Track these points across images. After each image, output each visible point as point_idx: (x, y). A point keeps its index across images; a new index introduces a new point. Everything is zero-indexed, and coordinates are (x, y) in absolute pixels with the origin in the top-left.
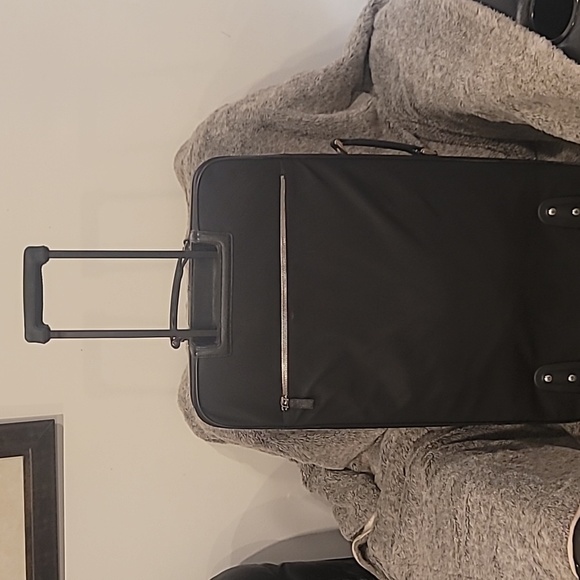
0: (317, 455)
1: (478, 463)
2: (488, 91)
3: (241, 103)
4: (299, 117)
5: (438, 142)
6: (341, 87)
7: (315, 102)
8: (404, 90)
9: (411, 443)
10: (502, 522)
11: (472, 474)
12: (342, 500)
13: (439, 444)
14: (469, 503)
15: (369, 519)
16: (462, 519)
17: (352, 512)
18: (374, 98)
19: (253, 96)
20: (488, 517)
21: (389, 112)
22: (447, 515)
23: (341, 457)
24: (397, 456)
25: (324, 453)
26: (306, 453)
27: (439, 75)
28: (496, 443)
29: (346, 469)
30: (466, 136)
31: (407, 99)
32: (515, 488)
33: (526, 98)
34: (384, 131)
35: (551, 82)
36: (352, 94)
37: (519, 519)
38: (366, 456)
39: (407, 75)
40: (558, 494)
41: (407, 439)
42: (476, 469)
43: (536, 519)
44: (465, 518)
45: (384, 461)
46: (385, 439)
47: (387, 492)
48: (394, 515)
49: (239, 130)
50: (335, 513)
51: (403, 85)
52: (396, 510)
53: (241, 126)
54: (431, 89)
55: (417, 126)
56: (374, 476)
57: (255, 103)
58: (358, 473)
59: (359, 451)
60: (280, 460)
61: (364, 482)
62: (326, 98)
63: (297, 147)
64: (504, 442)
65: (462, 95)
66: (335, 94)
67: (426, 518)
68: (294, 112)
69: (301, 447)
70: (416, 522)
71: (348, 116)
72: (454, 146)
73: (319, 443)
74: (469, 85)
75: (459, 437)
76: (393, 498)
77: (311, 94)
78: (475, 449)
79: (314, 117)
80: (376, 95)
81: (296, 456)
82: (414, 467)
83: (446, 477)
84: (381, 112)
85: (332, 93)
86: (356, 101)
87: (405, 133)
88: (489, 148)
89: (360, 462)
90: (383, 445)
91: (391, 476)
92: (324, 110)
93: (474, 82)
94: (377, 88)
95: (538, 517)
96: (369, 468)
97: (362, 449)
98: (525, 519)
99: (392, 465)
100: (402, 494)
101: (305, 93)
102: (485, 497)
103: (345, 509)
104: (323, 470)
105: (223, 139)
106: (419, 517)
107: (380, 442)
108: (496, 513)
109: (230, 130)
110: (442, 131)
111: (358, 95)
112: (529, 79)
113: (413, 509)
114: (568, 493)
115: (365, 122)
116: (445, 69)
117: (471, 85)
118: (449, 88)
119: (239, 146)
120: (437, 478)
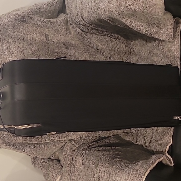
0: (38, 153)
1: (104, 155)
2: (113, 9)
3: (14, 11)
4: (37, 19)
5: (90, 33)
6: (54, 9)
7: (44, 14)
8: (79, 11)
9: (76, 148)
10: (114, 179)
11: (101, 160)
12: (47, 171)
13: (87, 148)
14: (100, 172)
15: (57, 178)
16: (97, 178)
17: (51, 175)
18: (67, 15)
19: (19, 9)
20: (108, 177)
21: (72, 20)
22: (91, 176)
23: (48, 153)
24: (70, 153)
25: (41, 152)
26: (34, 152)
27: (94, 4)
28: (109, 148)
29: (49, 158)
30: (101, 31)
31: (80, 15)
32: (119, 166)
33: (129, 12)
34: (70, 28)
35: (140, 4)
36: (58, 13)
37: (121, 178)
38: (57, 153)
39: (80, 5)
40: (137, 167)
41: (74, 146)
42: (103, 158)
43: (128, 178)
44: (98, 177)
45: (65, 155)
46: (65, 146)
47: (66, 167)
48: (68, 176)
49: (12, 22)
50: (44, 176)
51: (78, 9)
52: (69, 174)
53: (13, 20)
54: (90, 10)
55: (83, 26)
56: (60, 161)
57: (19, 12)
58: (54, 160)
59: (55, 151)
60: (23, 155)
61: (56, 163)
62: (48, 13)
63: (36, 31)
64: (112, 147)
65: (103, 12)
66: (52, 12)
67: (81, 177)
68: (35, 16)
69: (32, 150)
70: (77, 179)
71: (56, 21)
72: (96, 35)
73: (40, 148)
74: (106, 7)
75: (95, 146)
76: (68, 170)
77: (42, 10)
78: (101, 150)
79: (43, 19)
80: (67, 14)
81: (30, 153)
82: (77, 157)
83: (91, 161)
84: (69, 21)
85: (50, 11)
86: (59, 16)
87: (78, 29)
88: (109, 37)
89: (55, 155)
90: (64, 149)
91: (67, 161)
92: (47, 17)
93: (108, 6)
94: (68, 11)
95: (129, 177)
96: (58, 158)
97: (56, 150)
98: (124, 178)
99: (68, 157)
100: (72, 168)
101: (40, 9)
102: (107, 169)
103: (48, 174)
104: (40, 159)
105: (5, 25)
106: (78, 177)
107: (63, 148)
108: (111, 175)
109: (8, 21)
110: (92, 29)
111: (60, 14)
112: (131, 3)
113: (76, 174)
114: (141, 167)
115: (63, 23)
116: (96, 2)
117: (107, 7)
118: (98, 9)
119: (12, 28)
120: (87, 162)
